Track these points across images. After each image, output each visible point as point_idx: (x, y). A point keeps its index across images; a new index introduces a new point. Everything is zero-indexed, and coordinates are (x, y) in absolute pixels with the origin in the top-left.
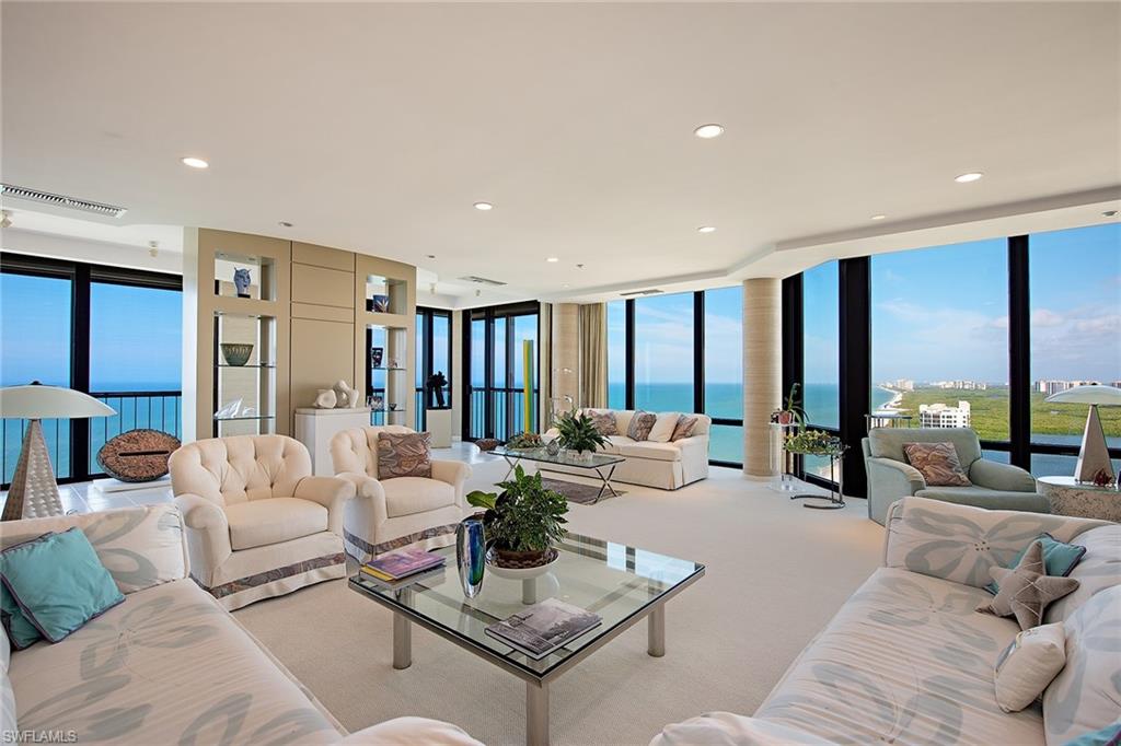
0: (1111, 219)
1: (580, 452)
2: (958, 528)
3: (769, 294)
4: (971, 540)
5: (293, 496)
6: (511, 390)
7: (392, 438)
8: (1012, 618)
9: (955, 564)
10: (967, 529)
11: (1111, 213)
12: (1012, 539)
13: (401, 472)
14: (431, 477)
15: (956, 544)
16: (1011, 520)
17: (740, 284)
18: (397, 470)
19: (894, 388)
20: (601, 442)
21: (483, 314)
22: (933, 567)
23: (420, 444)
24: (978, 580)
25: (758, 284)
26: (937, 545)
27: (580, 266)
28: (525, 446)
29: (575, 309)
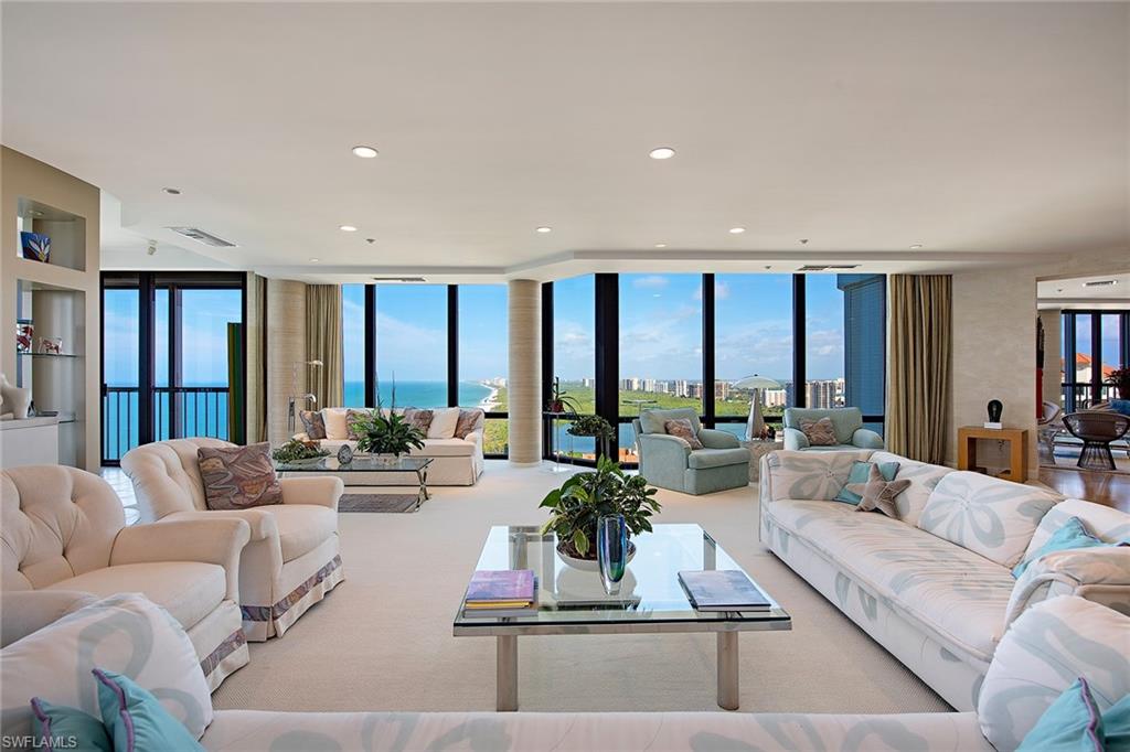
0: (768, 271)
1: (397, 455)
2: (815, 465)
3: (532, 294)
4: (822, 472)
5: (109, 565)
6: (178, 390)
7: (222, 455)
8: (877, 511)
9: (817, 489)
10: (820, 465)
11: (768, 267)
12: (842, 467)
13: (246, 501)
14: (282, 503)
15: (817, 476)
16: (839, 455)
17: (506, 283)
18: (240, 500)
19: (491, 385)
20: (416, 442)
21: (137, 282)
22: (806, 494)
23: (262, 460)
24: (830, 497)
25: (523, 285)
26: (806, 479)
27: (371, 241)
28: (308, 456)
29: (302, 290)
